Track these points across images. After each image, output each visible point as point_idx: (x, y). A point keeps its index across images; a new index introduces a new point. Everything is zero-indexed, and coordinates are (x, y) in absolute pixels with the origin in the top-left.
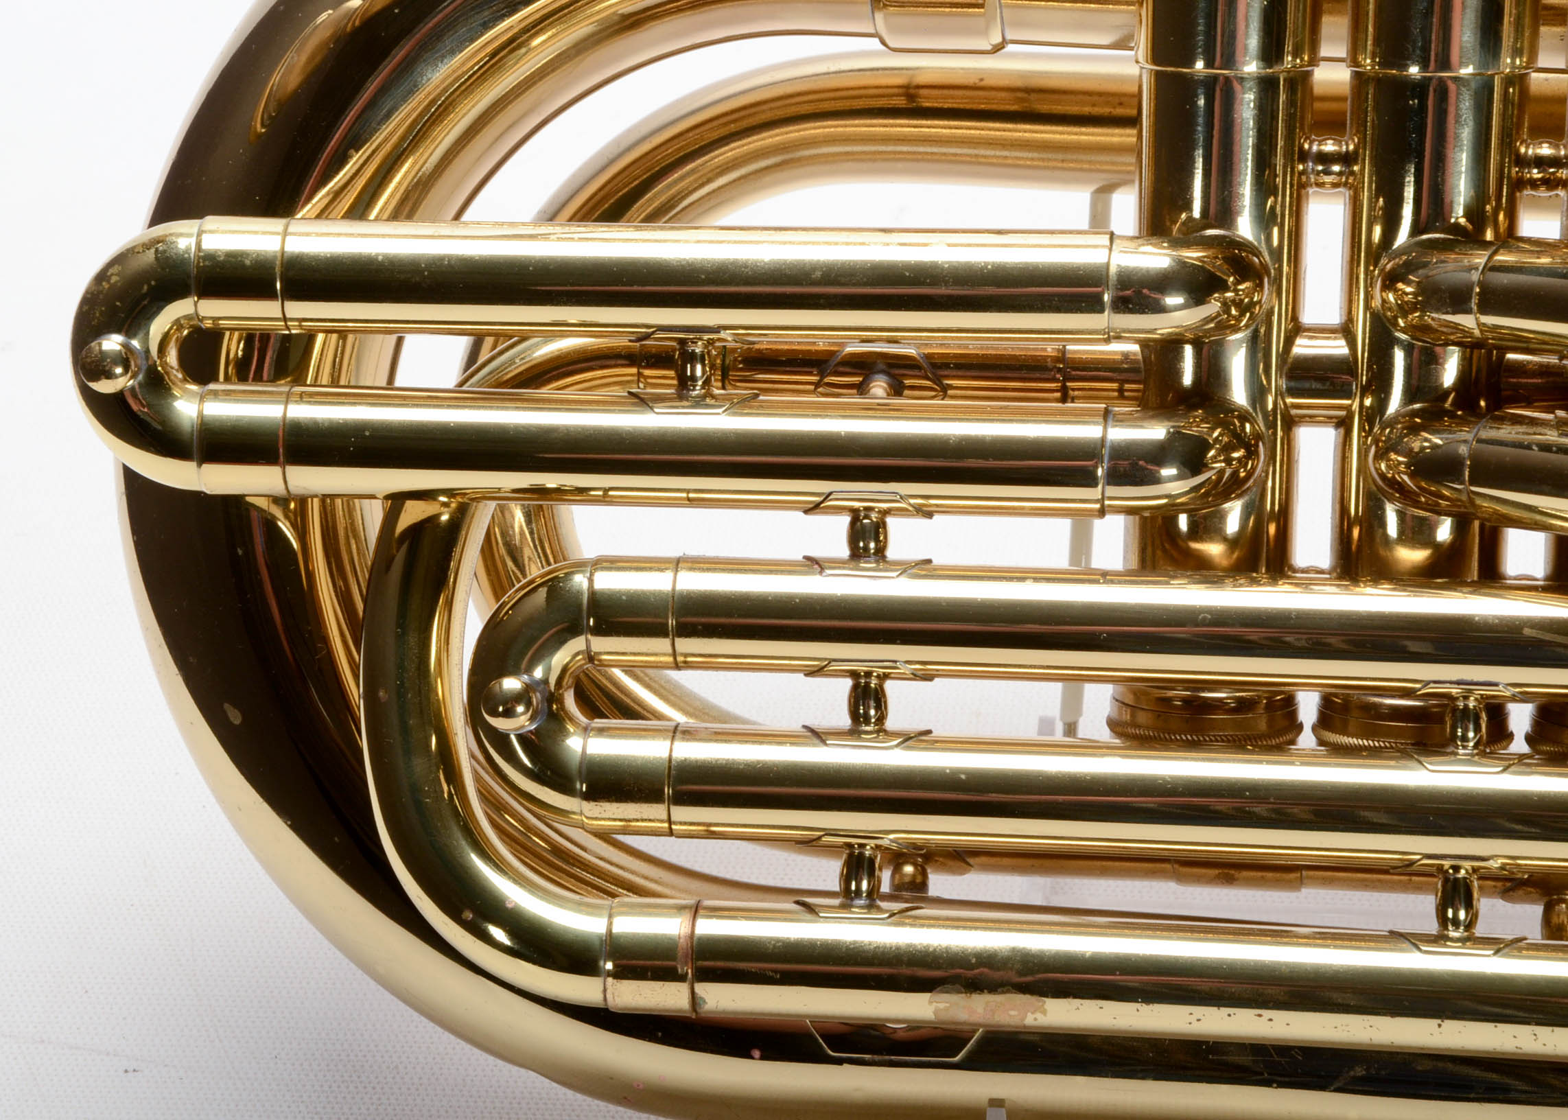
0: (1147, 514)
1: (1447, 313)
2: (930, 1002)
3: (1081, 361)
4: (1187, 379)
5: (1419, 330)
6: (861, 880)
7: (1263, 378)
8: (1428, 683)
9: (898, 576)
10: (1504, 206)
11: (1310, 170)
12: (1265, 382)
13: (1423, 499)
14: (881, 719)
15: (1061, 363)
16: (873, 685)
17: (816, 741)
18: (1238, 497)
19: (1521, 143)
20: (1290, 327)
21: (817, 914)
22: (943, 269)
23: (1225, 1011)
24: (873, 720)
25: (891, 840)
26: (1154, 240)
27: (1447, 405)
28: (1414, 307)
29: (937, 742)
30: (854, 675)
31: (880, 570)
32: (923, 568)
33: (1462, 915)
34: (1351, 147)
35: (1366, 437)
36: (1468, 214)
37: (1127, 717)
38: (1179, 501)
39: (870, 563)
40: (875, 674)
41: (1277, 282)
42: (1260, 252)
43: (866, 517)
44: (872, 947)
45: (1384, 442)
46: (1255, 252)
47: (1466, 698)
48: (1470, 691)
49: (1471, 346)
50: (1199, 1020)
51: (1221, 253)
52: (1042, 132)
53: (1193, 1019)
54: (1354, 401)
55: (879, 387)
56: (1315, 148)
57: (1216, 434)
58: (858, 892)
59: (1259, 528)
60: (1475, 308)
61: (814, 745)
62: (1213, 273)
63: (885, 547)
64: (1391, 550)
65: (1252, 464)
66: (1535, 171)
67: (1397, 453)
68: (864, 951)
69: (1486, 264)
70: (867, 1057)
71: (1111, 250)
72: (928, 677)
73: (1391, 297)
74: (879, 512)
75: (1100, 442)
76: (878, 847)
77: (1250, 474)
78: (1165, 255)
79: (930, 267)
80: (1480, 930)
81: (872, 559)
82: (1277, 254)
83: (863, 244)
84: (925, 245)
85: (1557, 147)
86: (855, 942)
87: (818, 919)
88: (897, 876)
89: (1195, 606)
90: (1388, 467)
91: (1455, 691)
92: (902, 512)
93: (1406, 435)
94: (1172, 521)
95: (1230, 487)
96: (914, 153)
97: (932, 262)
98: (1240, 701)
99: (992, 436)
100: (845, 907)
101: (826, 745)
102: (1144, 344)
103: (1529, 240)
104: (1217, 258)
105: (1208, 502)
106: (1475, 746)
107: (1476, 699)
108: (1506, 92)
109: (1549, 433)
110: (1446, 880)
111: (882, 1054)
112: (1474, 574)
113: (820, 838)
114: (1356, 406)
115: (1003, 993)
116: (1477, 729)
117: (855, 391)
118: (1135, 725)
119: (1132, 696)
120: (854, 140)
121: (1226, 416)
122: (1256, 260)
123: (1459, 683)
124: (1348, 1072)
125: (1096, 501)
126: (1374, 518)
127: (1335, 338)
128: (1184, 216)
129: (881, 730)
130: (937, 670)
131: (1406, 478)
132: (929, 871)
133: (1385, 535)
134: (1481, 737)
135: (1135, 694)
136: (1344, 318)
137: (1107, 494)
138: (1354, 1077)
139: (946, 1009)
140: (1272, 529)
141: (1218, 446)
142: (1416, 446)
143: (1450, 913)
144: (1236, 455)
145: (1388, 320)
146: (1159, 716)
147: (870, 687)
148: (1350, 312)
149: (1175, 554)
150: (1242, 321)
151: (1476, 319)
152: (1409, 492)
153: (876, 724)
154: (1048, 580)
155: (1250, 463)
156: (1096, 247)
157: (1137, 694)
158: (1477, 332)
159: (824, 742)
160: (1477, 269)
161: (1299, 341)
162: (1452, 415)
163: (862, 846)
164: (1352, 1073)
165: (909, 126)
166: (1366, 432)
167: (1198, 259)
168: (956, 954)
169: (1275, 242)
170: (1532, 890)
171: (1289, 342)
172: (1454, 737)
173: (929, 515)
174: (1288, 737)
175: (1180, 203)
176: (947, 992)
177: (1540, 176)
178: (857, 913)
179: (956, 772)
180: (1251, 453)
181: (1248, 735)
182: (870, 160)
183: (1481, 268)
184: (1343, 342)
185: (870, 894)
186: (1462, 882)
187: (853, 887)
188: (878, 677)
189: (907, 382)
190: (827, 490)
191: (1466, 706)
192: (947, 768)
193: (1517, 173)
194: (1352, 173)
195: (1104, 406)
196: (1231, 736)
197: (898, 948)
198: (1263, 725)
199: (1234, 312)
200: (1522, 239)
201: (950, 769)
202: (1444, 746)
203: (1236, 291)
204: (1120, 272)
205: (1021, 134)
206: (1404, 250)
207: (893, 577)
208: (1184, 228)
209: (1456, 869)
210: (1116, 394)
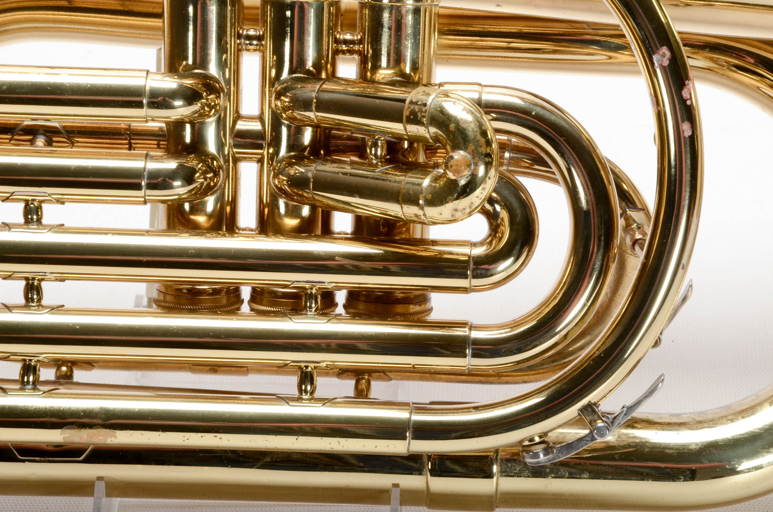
0: (169, 203)
1: (302, 111)
2: (61, 434)
3: (138, 130)
4: (188, 140)
5: (292, 119)
6: (30, 376)
7: (223, 139)
8: (294, 282)
9: (47, 232)
10: (330, 62)
11: (242, 43)
12: (224, 141)
13: (296, 198)
14: (39, 300)
15: (128, 131)
16: (35, 284)
17: (7, 310)
18: (212, 194)
19: (337, 33)
20: (235, 116)
21: (7, 393)
22: (66, 86)
23: (200, 434)
24: (36, 300)
25: (44, 358)
26: (170, 74)
27: (306, 154)
28: (289, 108)
29: (68, 310)
30: (27, 279)
31: (41, 229)
32: (60, 228)
33: (309, 388)
34: (261, 33)
35: (270, 167)
36: (314, 66)
37: (162, 298)
38: (183, 197)
39: (34, 226)
40: (37, 279)
41: (229, 94)
42: (220, 81)
43: (32, 204)
44: (33, 408)
45: (277, 170)
46: (217, 81)
47: (311, 289)
48: (314, 286)
49: (316, 127)
50: (188, 439)
51: (201, 81)
52: (129, 20)
53: (185, 439)
54: (264, 151)
55: (40, 141)
56: (245, 33)
57: (199, 166)
58: (28, 382)
59: (222, 208)
60: (314, 109)
61: (6, 313)
62: (197, 91)
63: (41, 218)
64: (282, 219)
65: (217, 180)
66: (344, 46)
67: (282, 175)
68: (29, 411)
69: (319, 89)
70: (38, 459)
71: (146, 78)
72: (63, 280)
73: (279, 103)
74: (39, 201)
75: (143, 170)
76: (38, 361)
77: (216, 185)
78: (175, 82)
79: (60, 85)
80: (317, 395)
81: (35, 223)
82: (228, 82)
83: (27, 73)
84: (57, 74)
85: (353, 35)
86: (24, 406)
87: (7, 395)
88: (58, 373)
89: (187, 247)
90: (279, 182)
91: (307, 286)
92: (50, 201)
93: (287, 167)
94: (181, 206)
95: (208, 190)
96: (69, 28)
97: (61, 83)
98: (214, 290)
99: (92, 166)
100: (22, 389)
101: (12, 312)
102: (167, 123)
103: (342, 79)
104: (199, 83)
105: (197, 197)
106: (316, 310)
107: (316, 289)
108: (330, 10)
109: (347, 167)
110: (302, 372)
111: (45, 457)
112: (319, 231)
113: (9, 356)
114: (265, 153)
115: (96, 428)
116: (316, 303)
117: (29, 143)
118: (165, 301)
119: (164, 288)
120: (39, 21)
121: (205, 158)
122: (217, 85)
123: (307, 282)
124: (263, 460)
125: (142, 197)
126: (274, 205)
127: (256, 122)
128: (184, 63)
129: (40, 306)
130: (68, 277)
131: (286, 187)
132: (74, 369)
133: (279, 213)
134: (318, 306)
135: (165, 287)
136: (260, 112)
137: (147, 194)
138: (266, 462)
139: (69, 437)
140: (228, 209)
141: (200, 172)
142: (292, 172)
143: (303, 387)
144: (209, 176)
145: (278, 114)
146: (175, 297)
147: (34, 285)
148: (262, 109)
149: (183, 221)
150: (211, 112)
151: (315, 114)
152: (288, 194)
153: (37, 302)
154: (119, 234)
155: (216, 179)
156: (139, 77)
157: (167, 287)
158: (315, 121)
159: (11, 311)
160: (315, 91)
161: (239, 122)
162: (308, 158)
163: (30, 360)
164: (264, 460)
165: (66, 15)
166: (270, 165)
167: (190, 84)
168: (74, 411)
169: (227, 76)
170: (350, 374)
171: (235, 123)
172: (306, 306)
173: (63, 203)
174: (236, 306)
175: (182, 57)
176: (69, 429)
177: (346, 48)
178: (28, 392)
179: (74, 325)
180: (216, 174)
181: (216, 306)
182: (47, 31)
183: (316, 91)
184: (259, 124)
185: (34, 383)
186: (309, 373)
187: (26, 380)
188: (39, 280)
189: (54, 139)
190: (12, 191)
191: (311, 293)
192: (70, 323)
193: (335, 47)
194: (262, 45)
195: (146, 152)
196: (209, 306)
197: (46, 409)
198: (224, 301)
199: (206, 109)
200: (338, 78)
201: (72, 323)
202: (302, 310)
203: (207, 99)
204: (151, 89)
205: (119, 21)
206: (286, 81)
207: (44, 233)
208: (184, 69)
209: (307, 367)
210: (156, 146)
